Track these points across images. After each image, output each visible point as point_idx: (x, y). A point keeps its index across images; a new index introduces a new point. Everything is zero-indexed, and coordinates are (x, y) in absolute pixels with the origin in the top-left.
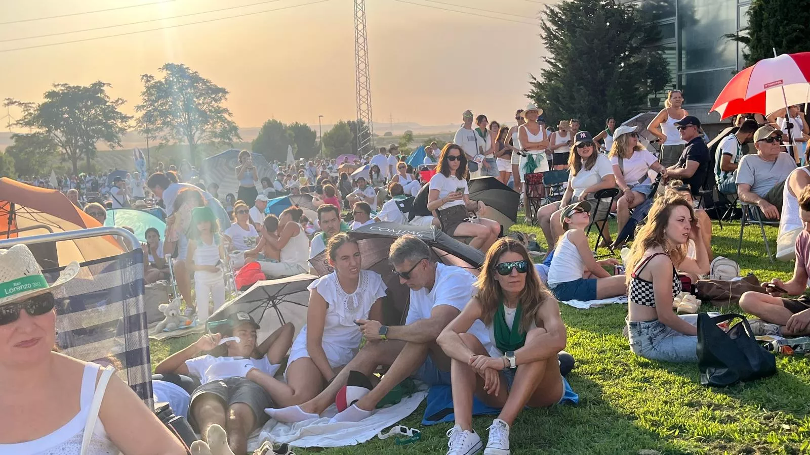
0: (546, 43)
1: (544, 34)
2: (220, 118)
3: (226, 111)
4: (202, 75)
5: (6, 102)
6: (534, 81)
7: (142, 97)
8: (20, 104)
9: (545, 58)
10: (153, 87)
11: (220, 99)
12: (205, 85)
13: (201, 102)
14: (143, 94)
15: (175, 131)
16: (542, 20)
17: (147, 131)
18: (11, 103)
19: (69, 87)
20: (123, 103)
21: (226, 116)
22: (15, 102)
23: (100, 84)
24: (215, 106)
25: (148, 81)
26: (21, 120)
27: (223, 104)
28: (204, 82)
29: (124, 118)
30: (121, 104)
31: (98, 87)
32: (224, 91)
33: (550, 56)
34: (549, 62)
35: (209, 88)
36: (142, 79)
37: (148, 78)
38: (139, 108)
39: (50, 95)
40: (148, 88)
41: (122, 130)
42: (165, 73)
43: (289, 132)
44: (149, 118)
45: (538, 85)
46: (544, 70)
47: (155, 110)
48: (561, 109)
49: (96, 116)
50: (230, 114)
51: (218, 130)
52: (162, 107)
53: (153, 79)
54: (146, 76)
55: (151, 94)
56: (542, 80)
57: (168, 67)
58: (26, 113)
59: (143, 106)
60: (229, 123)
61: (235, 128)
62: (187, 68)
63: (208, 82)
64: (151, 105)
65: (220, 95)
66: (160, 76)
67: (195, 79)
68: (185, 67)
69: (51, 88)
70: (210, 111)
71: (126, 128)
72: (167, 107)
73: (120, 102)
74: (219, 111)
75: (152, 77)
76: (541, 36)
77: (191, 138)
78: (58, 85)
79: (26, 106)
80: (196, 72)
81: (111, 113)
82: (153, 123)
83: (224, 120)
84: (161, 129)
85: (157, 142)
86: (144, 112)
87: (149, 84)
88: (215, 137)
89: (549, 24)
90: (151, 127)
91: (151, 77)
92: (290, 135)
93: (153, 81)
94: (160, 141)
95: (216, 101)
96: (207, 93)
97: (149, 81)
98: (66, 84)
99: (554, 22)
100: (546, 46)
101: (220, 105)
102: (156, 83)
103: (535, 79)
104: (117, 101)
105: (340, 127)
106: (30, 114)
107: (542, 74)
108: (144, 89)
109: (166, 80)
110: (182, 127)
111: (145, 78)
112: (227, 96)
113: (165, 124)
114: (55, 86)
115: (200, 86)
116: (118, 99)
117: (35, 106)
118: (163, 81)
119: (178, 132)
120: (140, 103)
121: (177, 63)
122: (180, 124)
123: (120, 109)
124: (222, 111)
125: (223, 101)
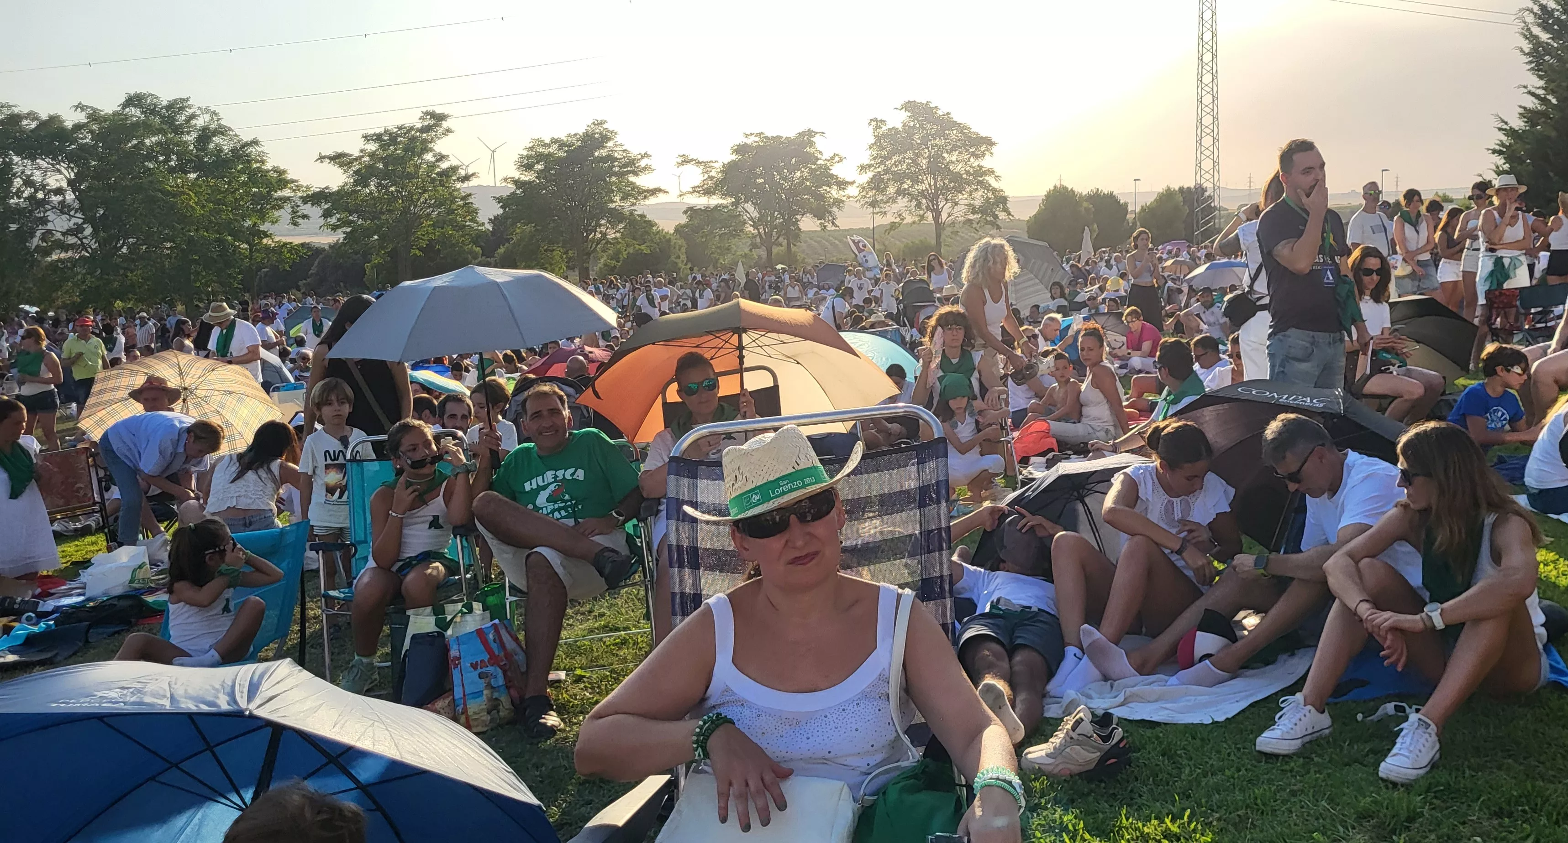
0: (1530, 62)
1: (1527, 47)
2: (981, 183)
3: (991, 172)
4: (957, 117)
5: (680, 160)
6: (1505, 127)
7: (869, 152)
8: (699, 163)
9: (1525, 87)
10: (884, 136)
11: (984, 155)
12: (961, 132)
13: (954, 158)
14: (870, 148)
15: (914, 203)
16: (1525, 23)
17: (873, 204)
18: (686, 161)
19: (766, 138)
20: (841, 160)
21: (990, 180)
22: (692, 160)
23: (810, 133)
24: (976, 164)
25: (878, 127)
26: (698, 187)
27: (987, 163)
28: (961, 128)
29: (842, 184)
30: (838, 162)
31: (806, 137)
32: (990, 143)
33: (1536, 83)
34: (1533, 94)
35: (968, 138)
36: (870, 124)
37: (878, 123)
38: (863, 168)
39: (740, 149)
40: (878, 138)
41: (838, 202)
42: (904, 115)
43: (1085, 204)
44: (877, 184)
45: (1511, 133)
46: (1525, 108)
47: (886, 171)
48: (1551, 174)
49: (803, 179)
50: (997, 178)
51: (978, 203)
52: (897, 166)
53: (886, 125)
54: (875, 120)
55: (881, 148)
56: (1518, 124)
57: (909, 106)
58: (706, 176)
59: (870, 166)
60: (994, 191)
61: (1004, 200)
62: (937, 108)
63: (965, 127)
64: (881, 163)
65: (983, 148)
66: (897, 120)
67: (947, 123)
68: (932, 106)
69: (742, 140)
70: (967, 173)
71: (844, 199)
72: (905, 167)
73: (837, 159)
74: (981, 172)
75: (884, 121)
76: (1522, 50)
77: (937, 213)
78: (752, 134)
79: (705, 165)
80: (948, 114)
81: (824, 177)
82: (882, 191)
83: (988, 187)
84: (894, 201)
85: (889, 219)
86: (870, 175)
87: (880, 131)
88: (973, 213)
89: (1537, 31)
90: (879, 198)
91: (881, 121)
92: (1087, 210)
93: (885, 128)
94: (893, 220)
95: (977, 157)
96: (964, 145)
97: (880, 128)
98: (762, 133)
99: (1546, 27)
100: (1529, 67)
101: (982, 164)
102: (889, 129)
103: (1506, 123)
104: (832, 158)
105: (1167, 196)
106: (711, 178)
107: (1520, 114)
108: (872, 140)
109: (904, 125)
110: (925, 197)
111: (873, 123)
112: (994, 149)
113: (900, 192)
114: (747, 136)
115: (954, 134)
116: (835, 155)
117: (718, 166)
118: (900, 126)
119: (919, 205)
120: (866, 161)
121: (921, 99)
122: (922, 193)
123: (837, 170)
124: (985, 173)
125: (988, 157)
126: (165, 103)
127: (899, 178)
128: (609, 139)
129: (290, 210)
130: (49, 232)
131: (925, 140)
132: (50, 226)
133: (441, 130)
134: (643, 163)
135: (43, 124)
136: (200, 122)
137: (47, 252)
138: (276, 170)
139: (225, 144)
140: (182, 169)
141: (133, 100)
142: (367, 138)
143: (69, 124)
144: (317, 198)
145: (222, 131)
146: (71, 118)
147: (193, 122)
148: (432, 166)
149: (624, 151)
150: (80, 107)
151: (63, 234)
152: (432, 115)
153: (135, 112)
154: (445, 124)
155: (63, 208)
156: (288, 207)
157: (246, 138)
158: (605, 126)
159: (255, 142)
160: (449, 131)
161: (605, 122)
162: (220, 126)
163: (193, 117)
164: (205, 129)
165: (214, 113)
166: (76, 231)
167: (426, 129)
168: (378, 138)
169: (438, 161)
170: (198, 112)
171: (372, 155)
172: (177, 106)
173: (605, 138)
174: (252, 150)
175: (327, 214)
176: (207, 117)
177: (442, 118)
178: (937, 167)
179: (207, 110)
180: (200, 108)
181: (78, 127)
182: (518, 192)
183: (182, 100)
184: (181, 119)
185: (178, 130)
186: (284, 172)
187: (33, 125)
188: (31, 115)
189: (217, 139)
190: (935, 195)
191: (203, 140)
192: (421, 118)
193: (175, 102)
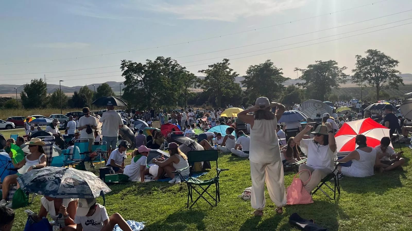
2: (393, 75)
3: (398, 71)
4: (386, 54)
7: (355, 66)
8: (301, 70)
10: (361, 60)
12: (388, 59)
13: (383, 67)
17: (356, 82)
18: (297, 69)
20: (346, 69)
21: (396, 74)
24: (392, 69)
26: (301, 77)
28: (387, 57)
30: (345, 69)
35: (389, 61)
36: (356, 57)
38: (354, 71)
40: (359, 61)
42: (368, 54)
44: (357, 76)
47: (361, 72)
53: (361, 57)
54: (358, 56)
55: (360, 64)
57: (370, 51)
60: (398, 77)
62: (379, 51)
63: (389, 57)
64: (359, 69)
66: (365, 55)
67: (382, 56)
68: (378, 51)
70: (389, 72)
75: (361, 56)
77: (378, 84)
79: (303, 70)
80: (383, 53)
82: (359, 78)
91: (360, 56)
93: (361, 58)
94: (363, 87)
95: (392, 67)
96: (388, 63)
97: (359, 58)
98: (321, 61)
101: (394, 69)
102: (363, 59)
104: (344, 68)
108: (356, 62)
109: (367, 57)
110: (374, 80)
112: (398, 64)
113: (365, 78)
114: (316, 62)
116: (344, 67)
118: (366, 57)
119: (371, 82)
120: (354, 69)
121: (374, 49)
122: (372, 78)
123: (343, 71)
124: (395, 72)
125: (396, 66)
126: (165, 59)
127: (364, 73)
128: (272, 65)
129: (194, 84)
133: (227, 64)
134: (280, 72)
135: (138, 65)
136: (173, 63)
138: (192, 74)
139: (178, 68)
141: (159, 58)
142: (209, 66)
143: (143, 65)
146: (144, 63)
149: (276, 68)
150: (146, 60)
152: (226, 60)
153: (159, 61)
154: (228, 62)
155: (141, 85)
157: (183, 67)
158: (270, 61)
159: (185, 68)
160: (229, 64)
161: (270, 60)
162: (177, 64)
163: (171, 62)
164: (174, 65)
165: (176, 61)
167: (224, 63)
169: (230, 71)
170: (172, 61)
172: (168, 59)
173: (271, 64)
174: (184, 70)
176: (174, 62)
177: (228, 60)
179: (174, 60)
180: (173, 60)
181: (145, 66)
182: (246, 80)
183: (170, 58)
184: (169, 62)
185: (168, 65)
186: (193, 74)
187: (135, 66)
188: (136, 63)
189: (176, 67)
190: (377, 79)
191: (173, 68)
192: (223, 61)
193: (167, 58)
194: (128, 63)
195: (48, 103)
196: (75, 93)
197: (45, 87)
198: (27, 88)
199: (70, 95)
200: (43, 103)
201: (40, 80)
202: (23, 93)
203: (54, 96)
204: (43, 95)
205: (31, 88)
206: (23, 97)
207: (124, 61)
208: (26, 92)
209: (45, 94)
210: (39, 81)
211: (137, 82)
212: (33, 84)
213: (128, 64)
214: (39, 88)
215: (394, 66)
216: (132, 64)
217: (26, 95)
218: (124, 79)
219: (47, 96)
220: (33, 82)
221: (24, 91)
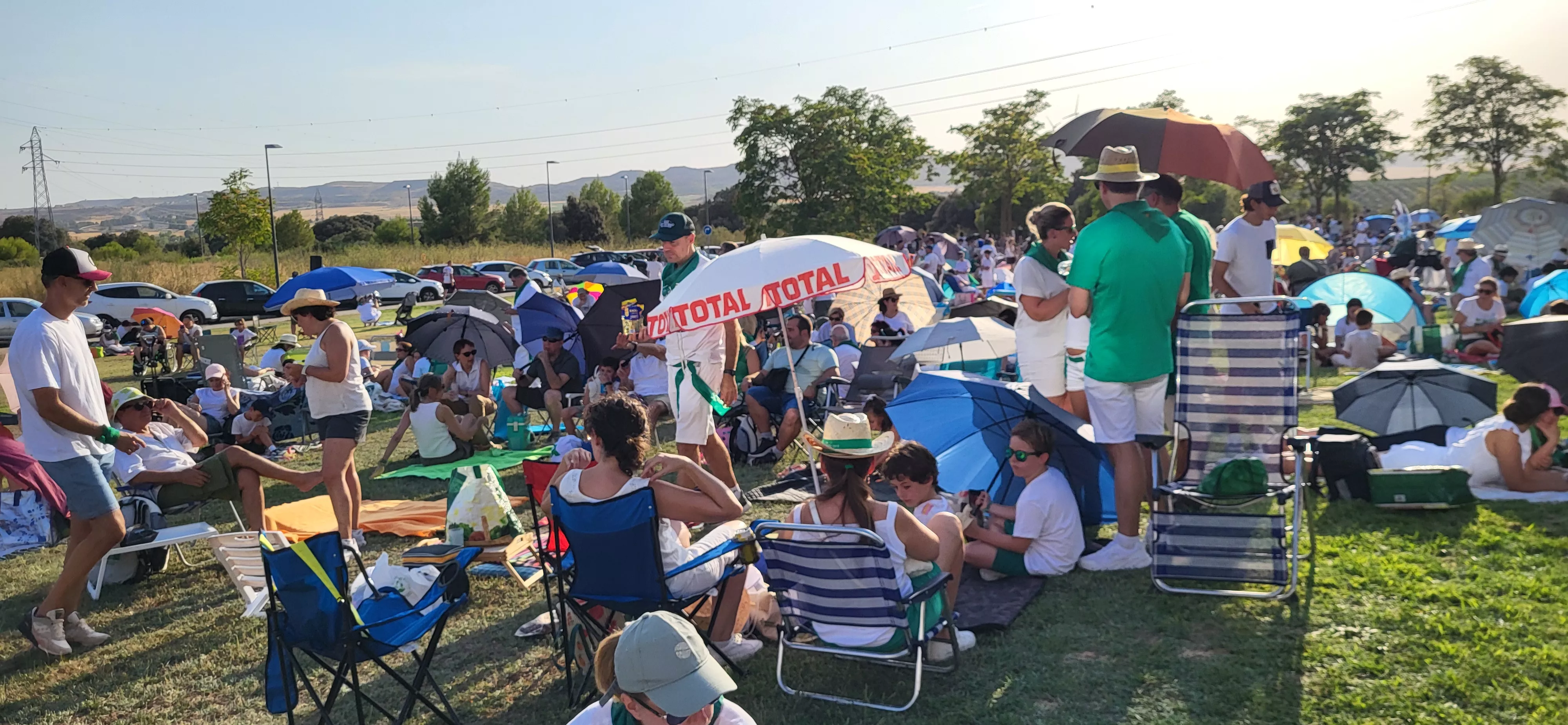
2: (1549, 135)
3: (1561, 124)
4: (1526, 72)
7: (1427, 108)
10: (1445, 92)
12: (1531, 86)
13: (1520, 111)
14: (1429, 104)
15: (1473, 155)
17: (1430, 157)
19: (1322, 99)
20: (1396, 117)
21: (1559, 131)
23: (1364, 94)
24: (1544, 117)
25: (1439, 84)
27: (1557, 114)
28: (1529, 81)
29: (1394, 139)
30: (1394, 118)
31: (1361, 97)
32: (1559, 95)
35: (1538, 91)
36: (1431, 81)
37: (1439, 80)
38: (1421, 123)
39: (1297, 110)
40: (1439, 94)
41: (1391, 156)
42: (1467, 72)
44: (1433, 138)
47: (1444, 126)
49: (1355, 137)
50: (1566, 129)
51: (1544, 154)
52: (1456, 121)
53: (1447, 81)
54: (1437, 77)
55: (1441, 104)
57: (1475, 62)
58: (1262, 135)
59: (1427, 121)
63: (1535, 81)
64: (1439, 118)
65: (1552, 100)
66: (1460, 76)
67: (1514, 78)
68: (1499, 60)
69: (1299, 101)
70: (1535, 125)
71: (1396, 153)
72: (1464, 121)
73: (1392, 116)
74: (1549, 124)
75: (1446, 78)
77: (1498, 165)
79: (1263, 125)
80: (1516, 68)
81: (1376, 134)
82: (1440, 145)
84: (1449, 153)
85: (1444, 171)
86: (1426, 129)
87: (1440, 89)
90: (1435, 151)
91: (1443, 78)
93: (1447, 84)
94: (1449, 171)
95: (1546, 109)
96: (1533, 98)
97: (1441, 84)
101: (1551, 116)
102: (1451, 86)
104: (1388, 115)
106: (1267, 136)
108: (1431, 96)
109: (1468, 81)
110: (1486, 150)
111: (1435, 80)
113: (1458, 146)
114: (1306, 97)
115: (1522, 87)
116: (1391, 112)
117: (1275, 126)
118: (1462, 82)
119: (1477, 158)
120: (1423, 118)
121: (1487, 55)
122: (1482, 146)
123: (1391, 127)
124: (1555, 125)
125: (1559, 108)
126: (850, 93)
127: (1457, 131)
129: (927, 169)
130: (777, 187)
131: (1489, 94)
132: (777, 183)
133: (1041, 105)
135: (777, 112)
136: (871, 106)
137: (775, 201)
138: (919, 139)
139: (887, 122)
140: (858, 140)
141: (831, 92)
142: (986, 113)
143: (792, 111)
144: (946, 160)
145: (886, 112)
146: (794, 107)
147: (867, 106)
148: (1031, 133)
150: (798, 98)
151: (786, 188)
152: (1035, 93)
153: (832, 101)
154: (1044, 100)
155: (786, 171)
156: (925, 166)
157: (901, 116)
158: (1173, 95)
159: (907, 119)
160: (1047, 105)
161: (1174, 92)
162: (885, 108)
163: (867, 102)
164: (875, 111)
165: (882, 99)
166: (793, 186)
167: (1030, 104)
168: (994, 113)
169: (1036, 128)
170: (871, 99)
171: (988, 127)
172: (857, 95)
173: (1173, 105)
174: (904, 125)
175: (954, 172)
176: (877, 102)
177: (1042, 95)
178: (1499, 120)
179: (877, 97)
180: (872, 96)
181: (798, 114)
183: (861, 90)
184: (860, 103)
185: (857, 112)
186: (925, 141)
187: (771, 113)
189: (882, 118)
190: (1496, 147)
191: (874, 119)
192: (1027, 96)
193: (857, 92)
194: (749, 106)
195: (493, 229)
196: (570, 200)
197: (485, 184)
198: (436, 188)
199: (558, 206)
200: (479, 229)
201: (472, 163)
202: (425, 199)
203: (509, 209)
204: (479, 205)
205: (446, 187)
206: (426, 211)
207: (741, 100)
208: (435, 199)
209: (485, 204)
210: (468, 164)
211: (774, 162)
212: (451, 175)
213: (753, 109)
214: (470, 186)
215: (1554, 106)
216: (761, 110)
217: (435, 208)
218: (739, 155)
219: (490, 209)
220: (452, 168)
221: (427, 195)
